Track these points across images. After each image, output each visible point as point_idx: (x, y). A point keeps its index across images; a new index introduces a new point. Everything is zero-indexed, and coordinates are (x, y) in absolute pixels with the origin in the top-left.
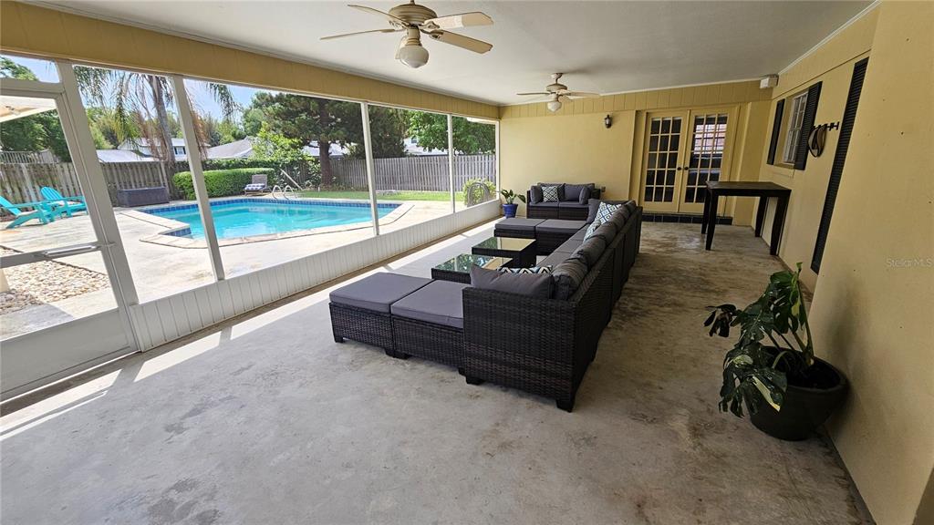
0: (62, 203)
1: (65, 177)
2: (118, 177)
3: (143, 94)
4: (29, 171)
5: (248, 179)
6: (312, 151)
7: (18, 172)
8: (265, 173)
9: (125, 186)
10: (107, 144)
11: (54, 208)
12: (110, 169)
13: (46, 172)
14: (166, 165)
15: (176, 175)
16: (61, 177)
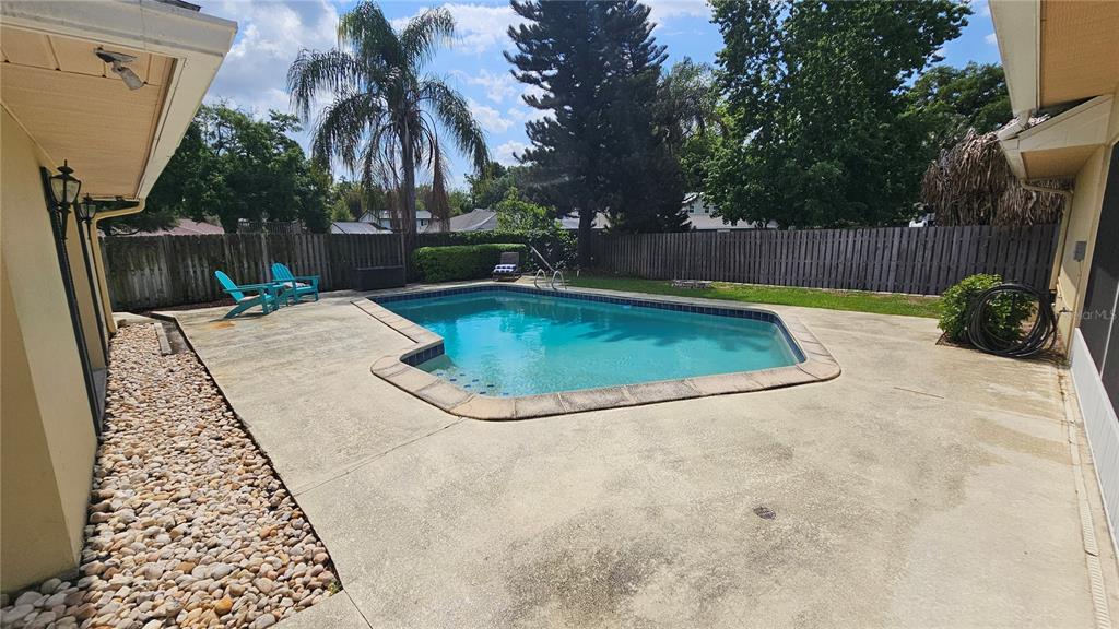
0: (290, 284)
1: (301, 250)
2: (355, 252)
3: (392, 152)
4: (268, 244)
5: (497, 257)
6: (570, 223)
7: (257, 244)
8: (515, 249)
9: (361, 263)
10: (351, 217)
11: (280, 291)
12: (349, 242)
13: (284, 245)
14: (407, 237)
15: (416, 251)
16: (298, 251)
